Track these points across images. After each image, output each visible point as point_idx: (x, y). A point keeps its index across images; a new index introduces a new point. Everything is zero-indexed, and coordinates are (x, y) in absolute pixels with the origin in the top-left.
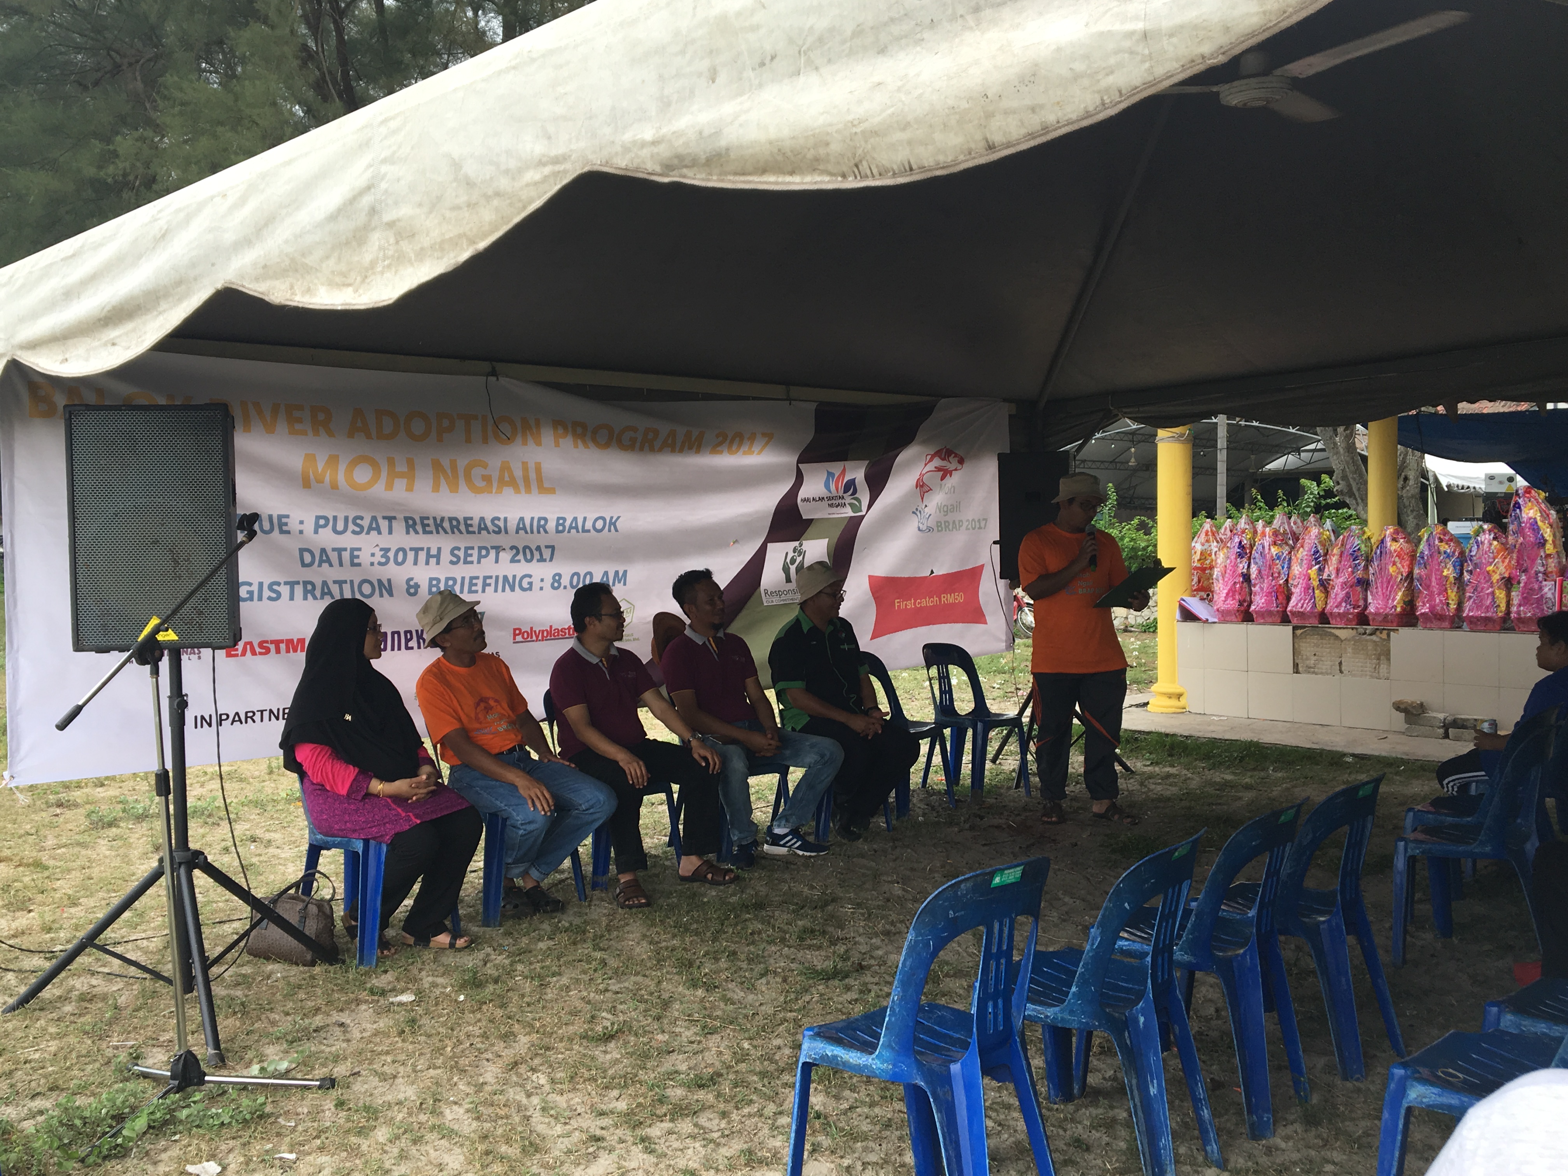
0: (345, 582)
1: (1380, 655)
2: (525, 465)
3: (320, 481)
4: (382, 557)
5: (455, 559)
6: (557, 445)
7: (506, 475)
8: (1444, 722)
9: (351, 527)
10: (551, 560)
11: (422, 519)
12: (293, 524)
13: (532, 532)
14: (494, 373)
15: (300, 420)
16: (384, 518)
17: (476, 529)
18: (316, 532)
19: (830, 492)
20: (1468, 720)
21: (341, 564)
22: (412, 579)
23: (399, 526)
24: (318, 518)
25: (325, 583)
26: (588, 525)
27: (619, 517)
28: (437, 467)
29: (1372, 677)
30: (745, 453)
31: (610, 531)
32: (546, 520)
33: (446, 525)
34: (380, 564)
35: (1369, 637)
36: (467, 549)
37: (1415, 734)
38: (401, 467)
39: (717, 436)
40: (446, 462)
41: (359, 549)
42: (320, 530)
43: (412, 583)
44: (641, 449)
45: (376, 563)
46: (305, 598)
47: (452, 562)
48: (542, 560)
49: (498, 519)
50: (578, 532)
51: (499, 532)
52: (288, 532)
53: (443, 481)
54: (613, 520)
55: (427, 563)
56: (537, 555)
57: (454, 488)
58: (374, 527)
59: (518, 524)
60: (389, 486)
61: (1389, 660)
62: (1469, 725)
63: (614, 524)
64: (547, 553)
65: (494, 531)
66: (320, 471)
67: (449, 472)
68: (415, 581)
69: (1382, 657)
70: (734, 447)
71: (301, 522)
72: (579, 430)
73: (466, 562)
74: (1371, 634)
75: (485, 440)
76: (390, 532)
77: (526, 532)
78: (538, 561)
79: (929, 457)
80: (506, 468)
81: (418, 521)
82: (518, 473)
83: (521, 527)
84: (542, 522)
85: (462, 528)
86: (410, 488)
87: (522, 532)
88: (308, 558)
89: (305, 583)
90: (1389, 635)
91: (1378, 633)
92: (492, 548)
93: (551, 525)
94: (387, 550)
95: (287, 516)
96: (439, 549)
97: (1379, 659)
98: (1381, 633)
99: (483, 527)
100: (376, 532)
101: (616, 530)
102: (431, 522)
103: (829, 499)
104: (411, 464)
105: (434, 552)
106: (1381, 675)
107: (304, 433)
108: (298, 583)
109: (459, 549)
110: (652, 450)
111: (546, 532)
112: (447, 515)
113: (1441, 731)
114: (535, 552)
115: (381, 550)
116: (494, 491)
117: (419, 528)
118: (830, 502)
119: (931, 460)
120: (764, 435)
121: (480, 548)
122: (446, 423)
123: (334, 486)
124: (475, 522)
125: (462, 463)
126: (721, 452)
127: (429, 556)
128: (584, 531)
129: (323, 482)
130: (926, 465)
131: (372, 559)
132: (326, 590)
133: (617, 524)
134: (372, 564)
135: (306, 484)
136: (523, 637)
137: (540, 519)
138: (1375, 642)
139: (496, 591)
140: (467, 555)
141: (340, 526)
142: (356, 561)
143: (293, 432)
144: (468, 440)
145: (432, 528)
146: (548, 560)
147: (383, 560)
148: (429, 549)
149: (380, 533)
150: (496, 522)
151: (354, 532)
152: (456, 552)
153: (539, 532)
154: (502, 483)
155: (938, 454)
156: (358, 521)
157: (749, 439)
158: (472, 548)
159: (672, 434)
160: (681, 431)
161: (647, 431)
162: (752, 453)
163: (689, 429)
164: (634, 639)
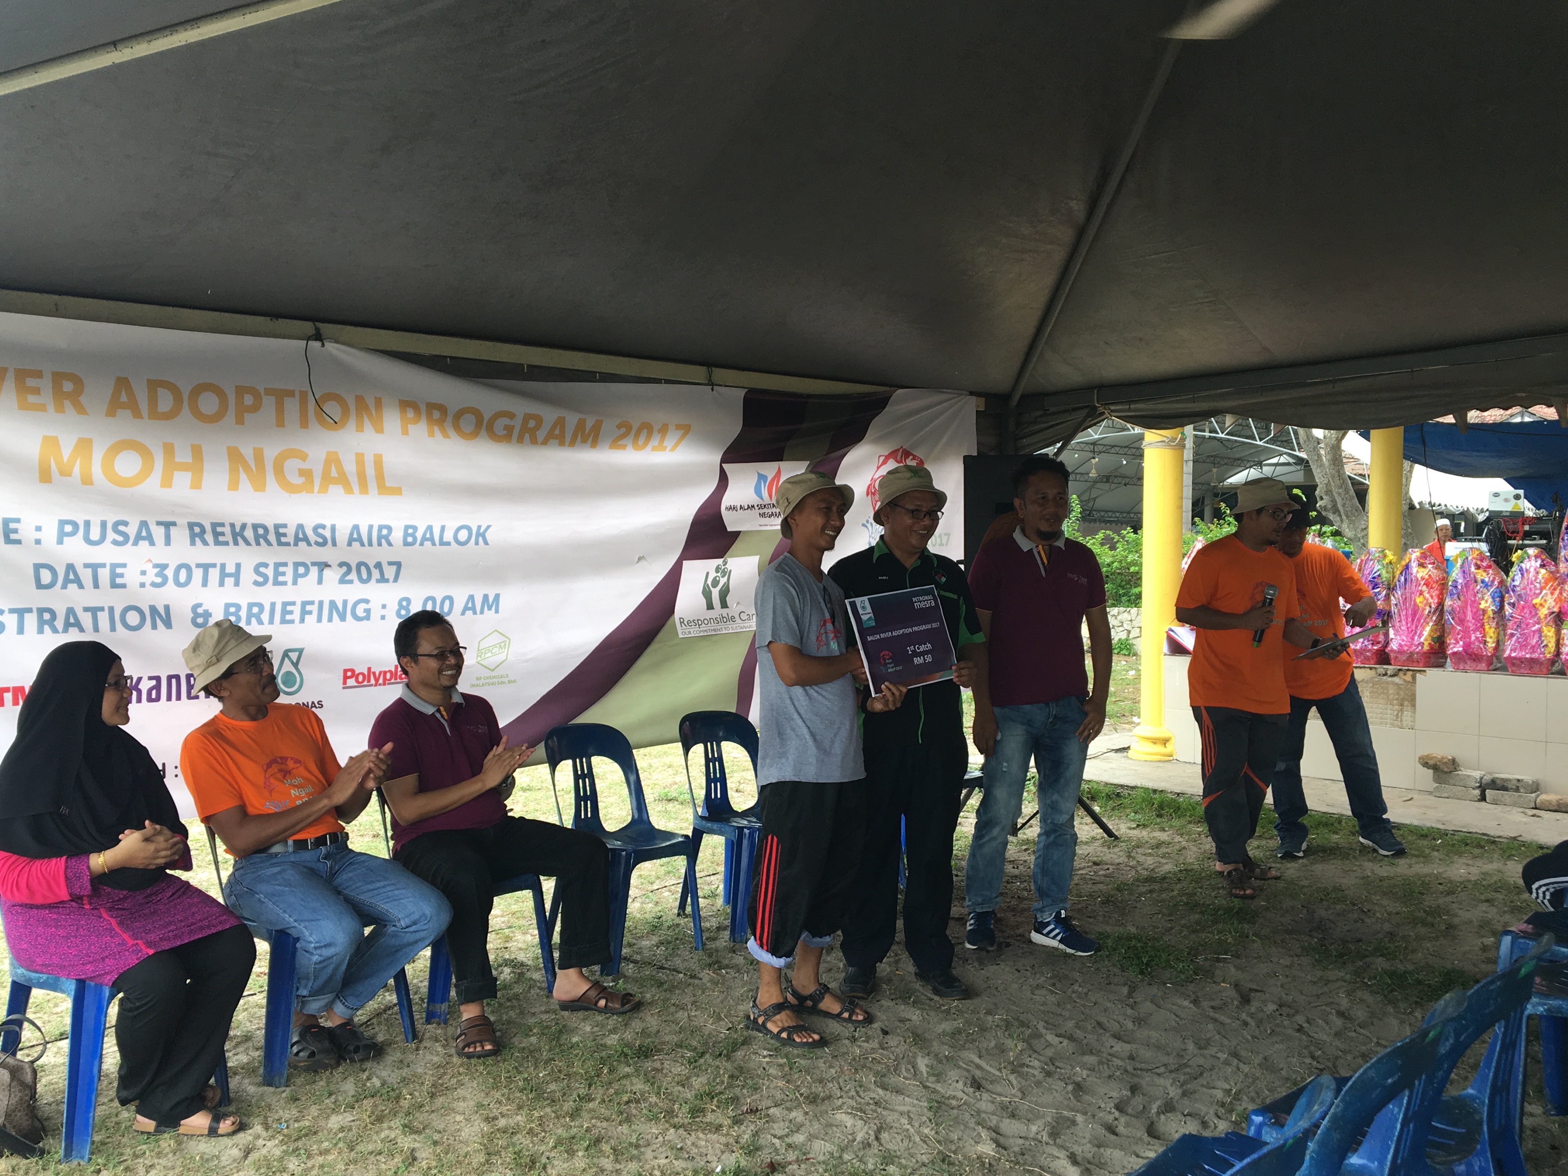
0: (102, 609)
1: (1403, 700)
2: (360, 459)
3: (65, 472)
4: (157, 575)
5: (261, 579)
6: (405, 432)
7: (333, 469)
8: (1481, 782)
9: (111, 535)
10: (396, 579)
11: (214, 525)
12: (26, 531)
13: (370, 544)
14: (318, 337)
15: (36, 391)
16: (159, 523)
17: (290, 539)
18: (60, 542)
19: (762, 499)
20: (1510, 780)
21: (96, 585)
22: (200, 605)
23: (180, 535)
24: (63, 523)
25: (70, 611)
26: (448, 536)
27: (489, 527)
28: (235, 457)
29: (1393, 725)
30: (654, 449)
31: (477, 543)
32: (390, 529)
33: (249, 534)
34: (154, 585)
35: (1390, 679)
36: (277, 565)
37: (1446, 795)
38: (183, 456)
39: (619, 427)
40: (247, 452)
41: (124, 566)
42: (65, 539)
43: (200, 610)
44: (520, 440)
45: (147, 585)
46: (41, 631)
47: (256, 583)
48: (383, 579)
49: (323, 527)
50: (434, 544)
51: (324, 544)
52: (19, 542)
53: (243, 476)
54: (482, 531)
55: (222, 584)
56: (376, 574)
57: (259, 485)
58: (144, 535)
59: (351, 534)
60: (167, 482)
61: (1414, 706)
62: (1510, 786)
63: (483, 536)
64: (390, 571)
65: (317, 543)
66: (65, 459)
67: (252, 464)
68: (204, 607)
69: (1406, 703)
70: (641, 442)
71: (38, 529)
72: (436, 414)
73: (276, 583)
74: (1392, 676)
75: (304, 423)
76: (168, 542)
77: (363, 545)
78: (378, 581)
79: (882, 459)
80: (332, 460)
81: (208, 528)
82: (350, 467)
83: (355, 538)
84: (385, 532)
85: (272, 537)
86: (196, 484)
87: (356, 544)
88: (46, 577)
89: (41, 611)
90: (1414, 678)
91: (1401, 673)
92: (314, 564)
93: (397, 536)
94: (164, 567)
95: (18, 521)
96: (238, 566)
97: (1402, 705)
98: (1405, 674)
99: (301, 537)
100: (146, 543)
101: (486, 543)
102: (227, 530)
103: (761, 507)
104: (197, 453)
105: (230, 569)
106: (1405, 723)
107: (42, 408)
108: (30, 610)
109: (266, 565)
110: (534, 441)
111: (390, 544)
112: (250, 521)
113: (1477, 792)
114: (373, 570)
115: (156, 566)
116: (316, 489)
117: (209, 537)
118: (762, 511)
119: (884, 463)
120: (678, 427)
121: (297, 565)
122: (248, 400)
123: (87, 480)
124: (291, 531)
125: (271, 453)
126: (624, 447)
127: (223, 575)
128: (443, 543)
129: (70, 475)
130: (878, 468)
131: (143, 579)
132: (72, 620)
133: (487, 535)
134: (143, 585)
135: (45, 476)
136: (357, 681)
137: (381, 528)
138: (1397, 684)
139: (319, 620)
140: (277, 574)
141: (95, 534)
142: (119, 581)
143: (24, 406)
144: (280, 423)
145: (229, 537)
146: (391, 580)
147: (159, 580)
148: (223, 566)
149: (152, 543)
150: (320, 531)
151: (115, 543)
152: (262, 569)
153: (380, 544)
154: (327, 480)
155: (892, 455)
156: (121, 528)
157: (659, 431)
158: (285, 564)
159: (560, 422)
160: (572, 419)
161: (527, 417)
162: (664, 449)
163: (582, 416)
164: (509, 682)
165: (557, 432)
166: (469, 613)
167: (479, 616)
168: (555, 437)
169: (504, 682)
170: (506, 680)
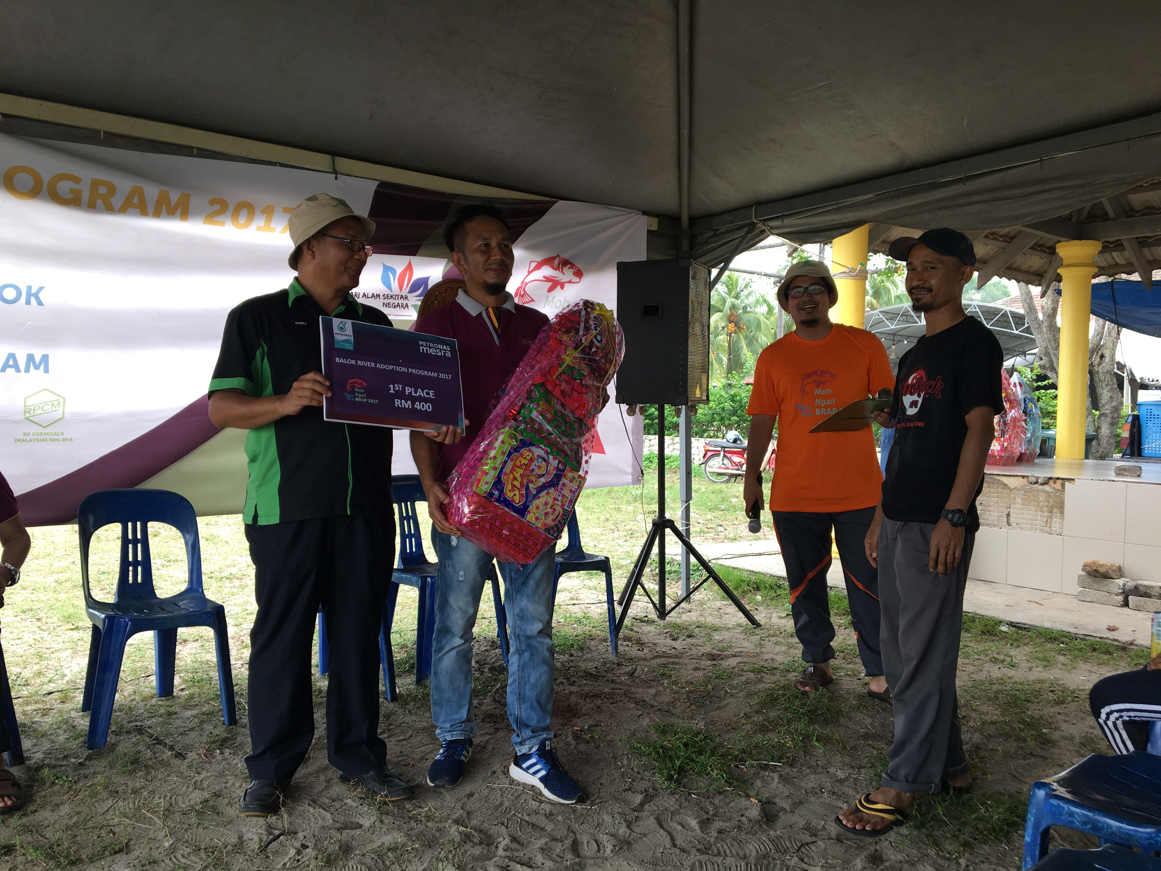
1: (1052, 507)
8: (1123, 589)
19: (390, 288)
20: (1152, 587)
27: (42, 288)
29: (1042, 531)
30: (259, 229)
31: (28, 303)
35: (1041, 487)
37: (1090, 599)
39: (212, 202)
54: (34, 290)
61: (1062, 513)
62: (1153, 593)
63: (36, 296)
69: (1055, 510)
70: (242, 221)
74: (1042, 484)
79: (533, 265)
90: (1063, 486)
91: (1051, 482)
97: (1051, 512)
98: (1055, 483)
101: (40, 303)
103: (386, 297)
106: (1053, 529)
110: (110, 209)
113: (1120, 598)
118: (386, 301)
119: (538, 267)
126: (223, 224)
130: (529, 273)
133: (41, 295)
138: (1047, 492)
155: (548, 261)
157: (263, 212)
159: (138, 192)
160: (152, 191)
161: (95, 184)
162: (274, 230)
163: (164, 188)
164: (64, 440)
165: (136, 201)
166: (11, 371)
167: (23, 374)
168: (135, 206)
169: (58, 440)
170: (60, 437)
